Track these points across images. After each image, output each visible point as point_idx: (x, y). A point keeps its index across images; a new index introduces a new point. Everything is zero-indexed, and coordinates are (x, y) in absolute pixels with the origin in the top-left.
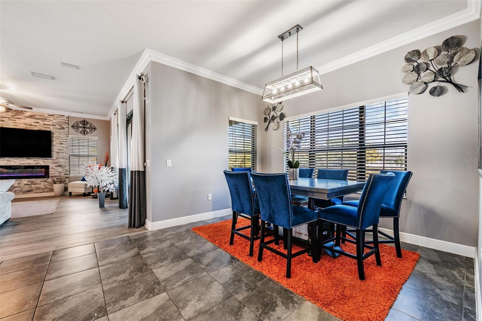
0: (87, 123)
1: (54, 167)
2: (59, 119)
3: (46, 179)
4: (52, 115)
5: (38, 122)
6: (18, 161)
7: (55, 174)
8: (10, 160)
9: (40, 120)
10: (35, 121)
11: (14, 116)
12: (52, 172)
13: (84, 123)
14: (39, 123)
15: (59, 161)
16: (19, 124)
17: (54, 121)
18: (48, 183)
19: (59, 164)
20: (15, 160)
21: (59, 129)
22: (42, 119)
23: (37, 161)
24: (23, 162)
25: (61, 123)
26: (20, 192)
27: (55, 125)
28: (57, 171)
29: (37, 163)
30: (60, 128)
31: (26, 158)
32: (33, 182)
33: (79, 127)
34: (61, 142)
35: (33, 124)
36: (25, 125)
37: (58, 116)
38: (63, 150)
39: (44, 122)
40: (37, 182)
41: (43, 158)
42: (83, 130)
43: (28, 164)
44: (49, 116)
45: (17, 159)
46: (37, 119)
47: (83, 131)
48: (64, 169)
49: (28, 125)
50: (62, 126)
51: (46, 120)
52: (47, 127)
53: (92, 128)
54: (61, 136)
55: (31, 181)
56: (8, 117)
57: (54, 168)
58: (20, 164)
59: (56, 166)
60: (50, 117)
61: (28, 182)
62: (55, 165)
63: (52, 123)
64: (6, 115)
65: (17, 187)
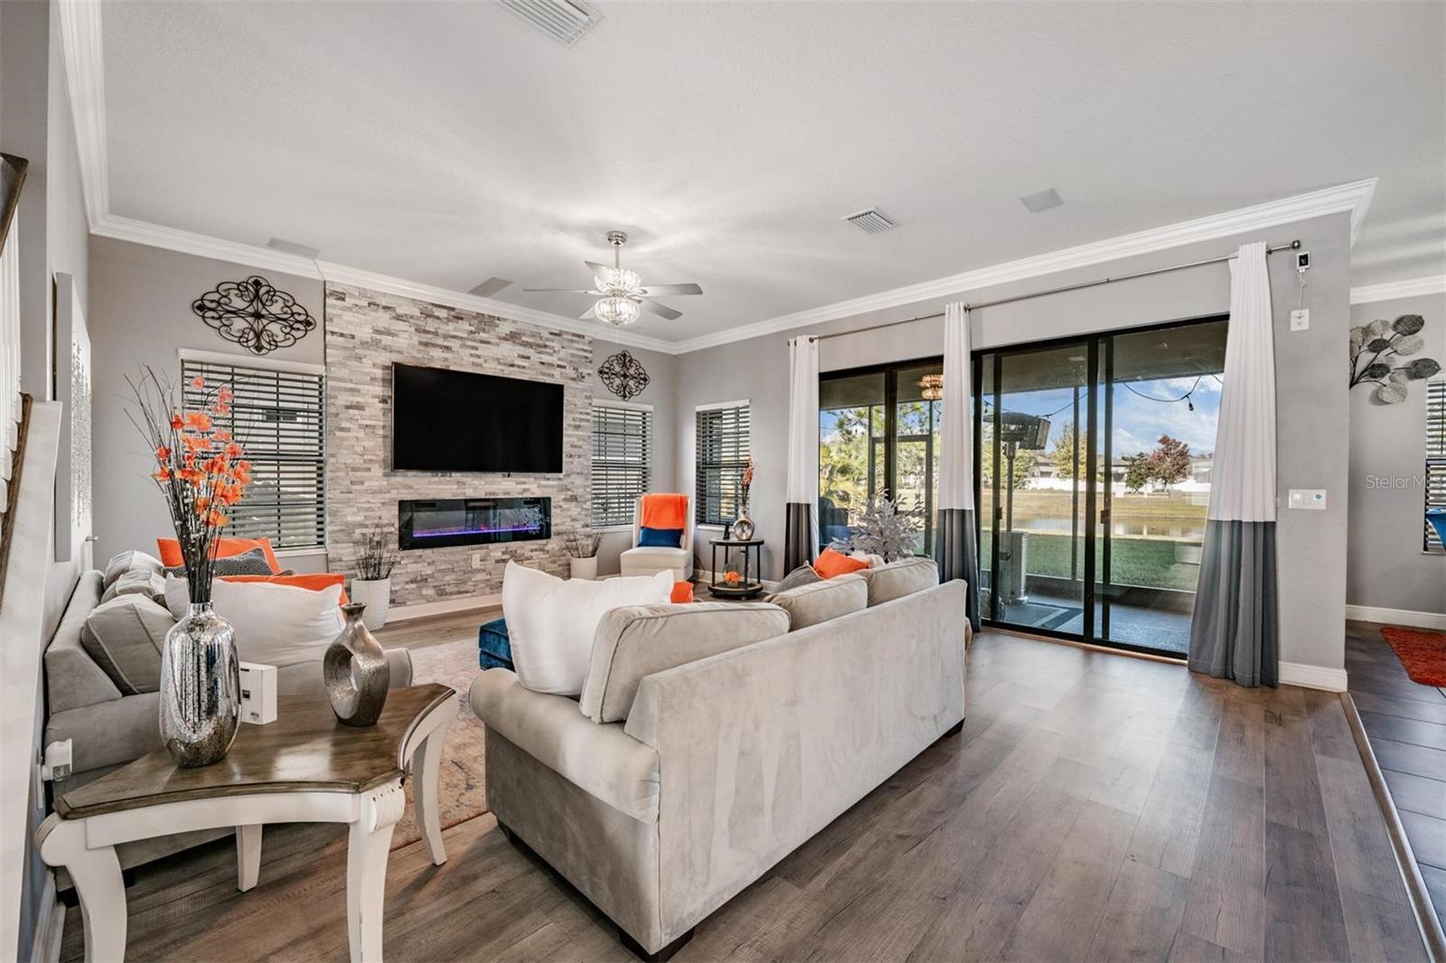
0: (631, 361)
1: (561, 504)
2: (572, 348)
3: (544, 542)
4: (557, 332)
5: (529, 355)
6: (483, 483)
7: (563, 523)
8: (464, 479)
9: (531, 351)
10: (521, 353)
11: (474, 333)
12: (558, 520)
13: (625, 360)
14: (528, 358)
15: (573, 483)
16: (485, 361)
17: (563, 353)
18: (547, 556)
19: (570, 493)
20: (476, 482)
21: (573, 379)
22: (538, 345)
23: (525, 483)
24: (493, 488)
25: (576, 360)
26: (487, 586)
27: (564, 367)
28: (568, 516)
29: (525, 490)
30: (576, 376)
31: (500, 474)
32: (516, 551)
33: (613, 374)
34: (577, 423)
35: (516, 363)
36: (500, 363)
37: (571, 337)
38: (580, 447)
39: (541, 356)
40: (523, 551)
41: (538, 475)
42: (622, 384)
43: (505, 494)
44: (551, 337)
45: (481, 478)
46: (526, 344)
47: (622, 388)
48: (583, 509)
49: (504, 364)
50: (580, 370)
51: (547, 350)
52: (547, 371)
53: (641, 379)
54: (578, 403)
55: (510, 549)
56: (461, 338)
57: (561, 507)
58: (486, 494)
59: (565, 500)
60: (553, 341)
61: (503, 553)
62: (563, 497)
63: (560, 359)
64: (455, 329)
65: (478, 571)
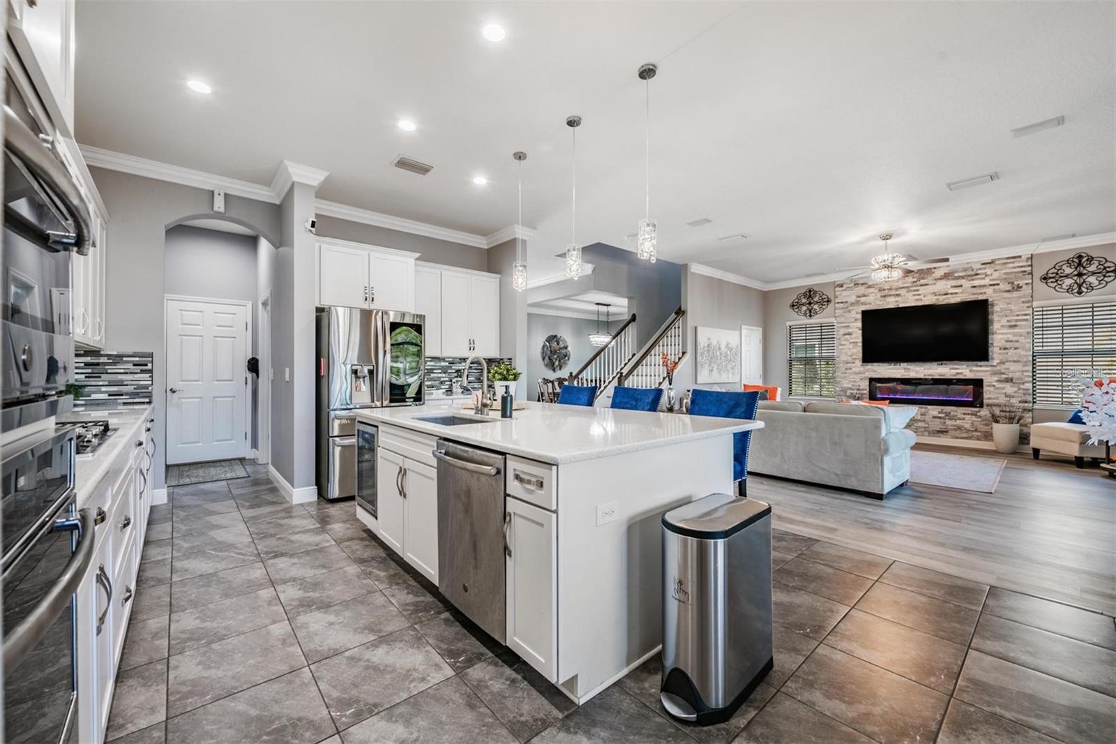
0: (1090, 259)
1: (994, 384)
2: (1006, 268)
3: (977, 409)
4: (990, 261)
5: (960, 284)
6: (922, 369)
7: (997, 398)
8: (909, 367)
9: (964, 281)
10: (954, 284)
11: (916, 282)
12: (988, 394)
13: (1080, 261)
14: (961, 286)
15: (1008, 369)
16: (924, 296)
17: (996, 275)
18: (980, 420)
19: (1006, 376)
20: (918, 369)
21: (1008, 291)
22: (969, 276)
23: (958, 369)
24: (931, 372)
25: (1012, 276)
26: (925, 431)
27: (998, 284)
28: (1002, 393)
29: (958, 373)
30: (1011, 288)
31: (936, 363)
32: (950, 413)
33: (1061, 277)
34: (1013, 323)
35: (949, 292)
36: (936, 295)
37: (1005, 261)
38: (1017, 341)
39: (973, 282)
40: (955, 414)
41: (970, 363)
42: (1076, 282)
43: (940, 375)
44: (984, 266)
45: (921, 366)
46: (958, 278)
47: (1076, 286)
48: (1020, 389)
49: (940, 295)
50: (1016, 283)
51: (978, 277)
52: (979, 291)
53: (1108, 272)
54: (1013, 308)
55: (945, 411)
56: (907, 287)
57: (994, 386)
58: (925, 375)
59: (998, 381)
60: (985, 268)
61: (939, 413)
62: (997, 379)
63: (990, 280)
64: (903, 283)
65: (919, 421)
